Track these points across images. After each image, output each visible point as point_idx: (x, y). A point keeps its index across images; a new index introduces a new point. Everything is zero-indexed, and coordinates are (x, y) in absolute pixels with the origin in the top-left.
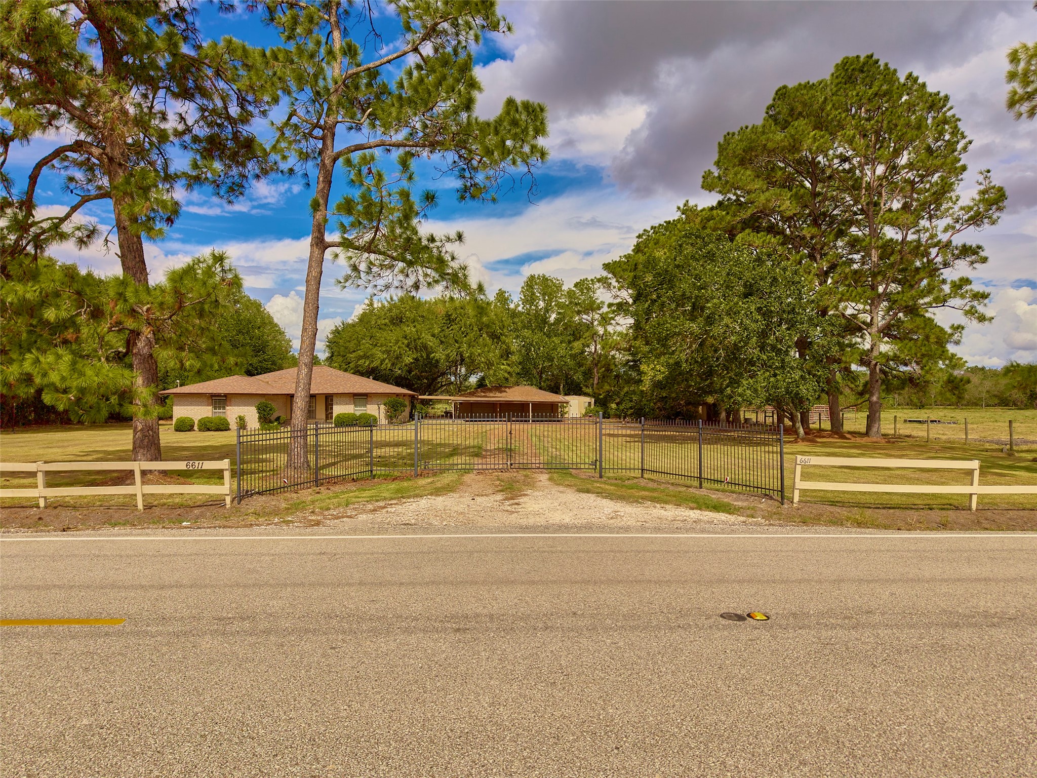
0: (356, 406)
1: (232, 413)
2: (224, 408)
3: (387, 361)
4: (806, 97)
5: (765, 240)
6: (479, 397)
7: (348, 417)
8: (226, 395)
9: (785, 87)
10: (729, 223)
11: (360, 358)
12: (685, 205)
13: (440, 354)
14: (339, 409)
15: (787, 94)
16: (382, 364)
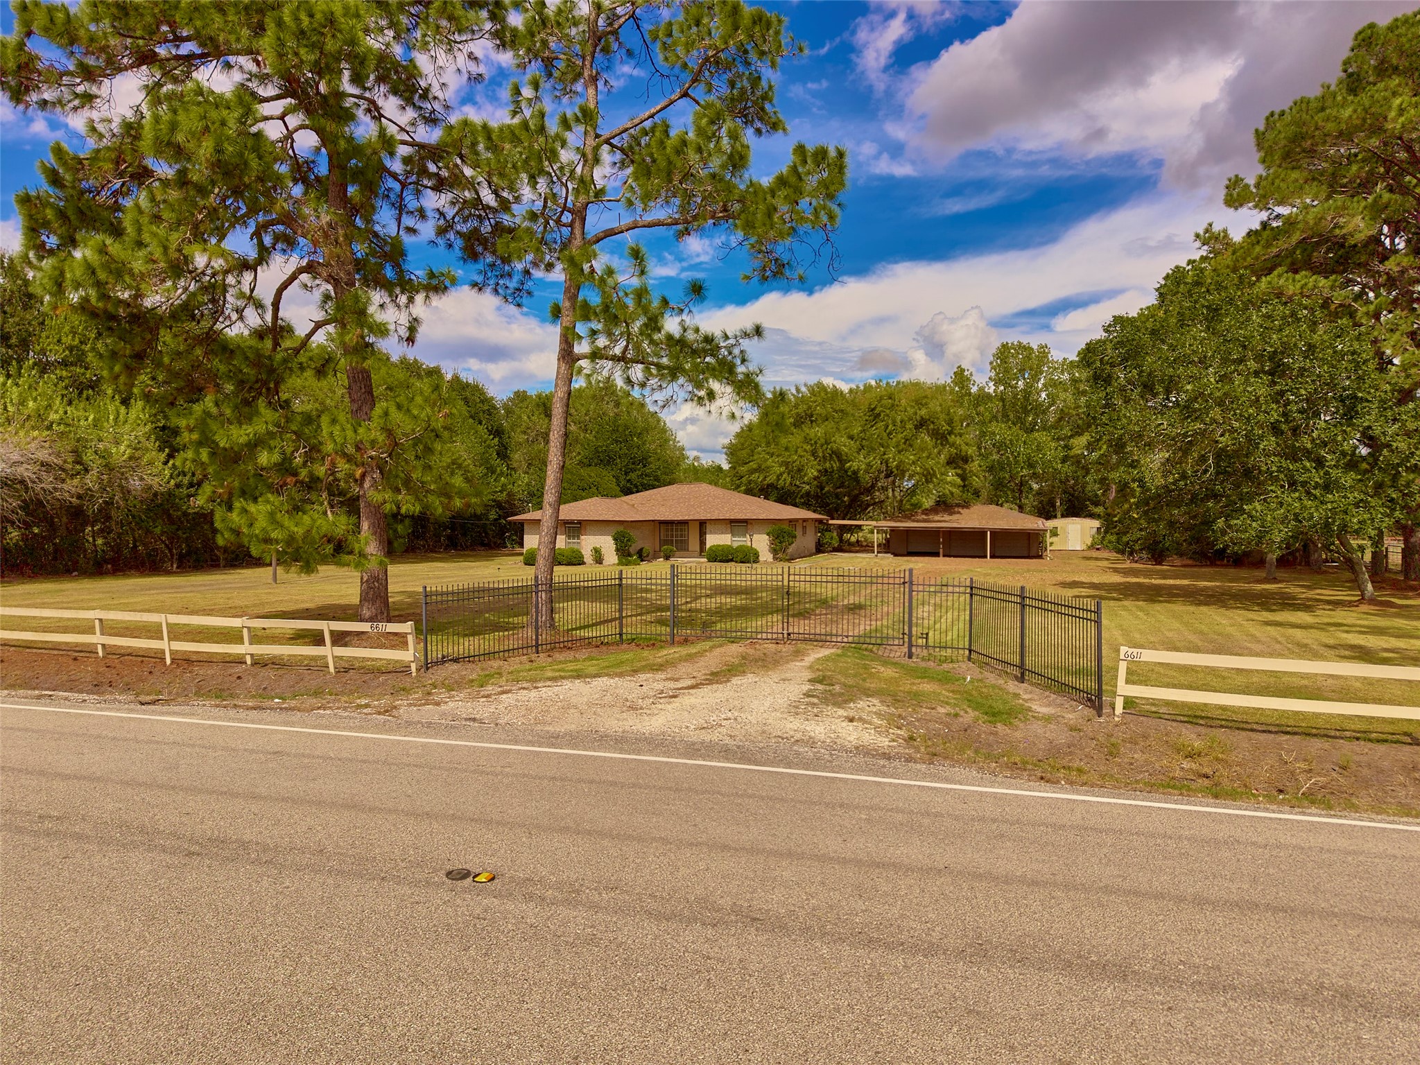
0: (733, 535)
1: (588, 543)
2: (579, 538)
3: (785, 476)
4: (1404, 40)
5: (1306, 284)
6: (918, 521)
7: (723, 550)
8: (580, 522)
9: (1372, 26)
10: (1257, 258)
11: (752, 471)
12: (1207, 231)
13: (858, 463)
14: (713, 540)
15: (1375, 36)
16: (779, 480)
